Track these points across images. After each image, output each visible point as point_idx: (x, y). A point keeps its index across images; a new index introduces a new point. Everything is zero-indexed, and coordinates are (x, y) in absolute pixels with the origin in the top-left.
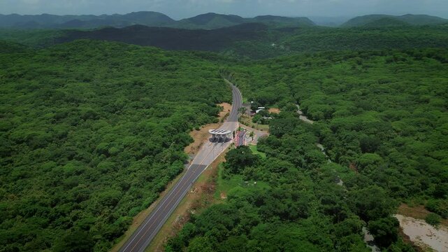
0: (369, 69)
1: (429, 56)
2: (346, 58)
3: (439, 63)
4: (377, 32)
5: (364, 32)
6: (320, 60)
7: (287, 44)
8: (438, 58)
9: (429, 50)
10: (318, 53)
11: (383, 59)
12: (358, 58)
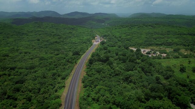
0: (132, 29)
1: (149, 26)
2: (126, 27)
3: (151, 27)
4: (140, 19)
5: (135, 19)
6: (119, 27)
7: (108, 24)
8: (152, 26)
9: (150, 24)
10: (119, 25)
11: (137, 27)
12: (130, 26)
